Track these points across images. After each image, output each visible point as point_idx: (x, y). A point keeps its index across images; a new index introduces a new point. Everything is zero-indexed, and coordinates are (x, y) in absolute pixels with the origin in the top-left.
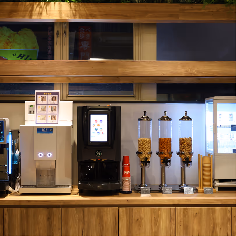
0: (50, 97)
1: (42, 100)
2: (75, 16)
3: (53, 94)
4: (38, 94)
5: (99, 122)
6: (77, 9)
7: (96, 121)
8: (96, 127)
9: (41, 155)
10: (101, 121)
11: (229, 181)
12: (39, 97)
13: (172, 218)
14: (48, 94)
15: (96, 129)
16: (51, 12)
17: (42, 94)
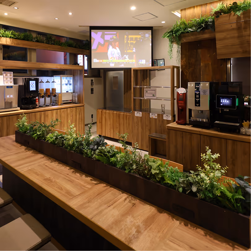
0: (9, 74)
1: (6, 75)
2: (12, 43)
3: (10, 73)
4: (4, 73)
5: (33, 84)
6: (13, 41)
7: (32, 83)
8: (32, 85)
9: (8, 96)
10: (33, 83)
11: (67, 101)
12: (5, 74)
13: (57, 113)
14: (8, 73)
15: (32, 86)
16: (3, 41)
17: (6, 73)
